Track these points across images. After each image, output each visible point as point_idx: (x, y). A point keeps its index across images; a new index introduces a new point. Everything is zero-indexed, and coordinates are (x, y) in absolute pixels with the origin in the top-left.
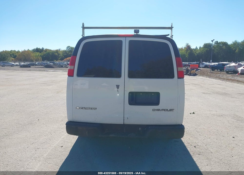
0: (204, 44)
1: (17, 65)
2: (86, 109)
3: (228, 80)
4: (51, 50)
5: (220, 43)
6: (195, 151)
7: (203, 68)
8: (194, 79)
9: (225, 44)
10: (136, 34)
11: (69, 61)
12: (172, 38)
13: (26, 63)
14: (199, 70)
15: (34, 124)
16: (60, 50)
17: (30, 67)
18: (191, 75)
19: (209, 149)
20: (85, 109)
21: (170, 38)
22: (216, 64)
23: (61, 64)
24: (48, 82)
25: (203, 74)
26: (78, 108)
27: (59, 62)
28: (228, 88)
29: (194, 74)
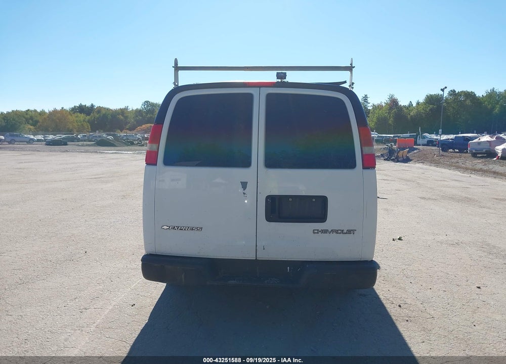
0: (427, 96)
1: (39, 140)
2: (182, 229)
3: (474, 170)
4: (108, 109)
5: (460, 94)
6: (400, 314)
7: (423, 145)
8: (404, 168)
9: (470, 96)
10: (280, 80)
11: (146, 133)
12: (353, 88)
13: (58, 137)
14: (415, 151)
15: (78, 261)
16: (129, 108)
17: (66, 145)
18: (398, 161)
19: (428, 310)
20: (180, 229)
21: (348, 87)
22: (451, 138)
23: (131, 139)
24: (104, 176)
25: (423, 159)
26: (165, 227)
27: (127, 133)
28: (473, 187)
29: (405, 158)
